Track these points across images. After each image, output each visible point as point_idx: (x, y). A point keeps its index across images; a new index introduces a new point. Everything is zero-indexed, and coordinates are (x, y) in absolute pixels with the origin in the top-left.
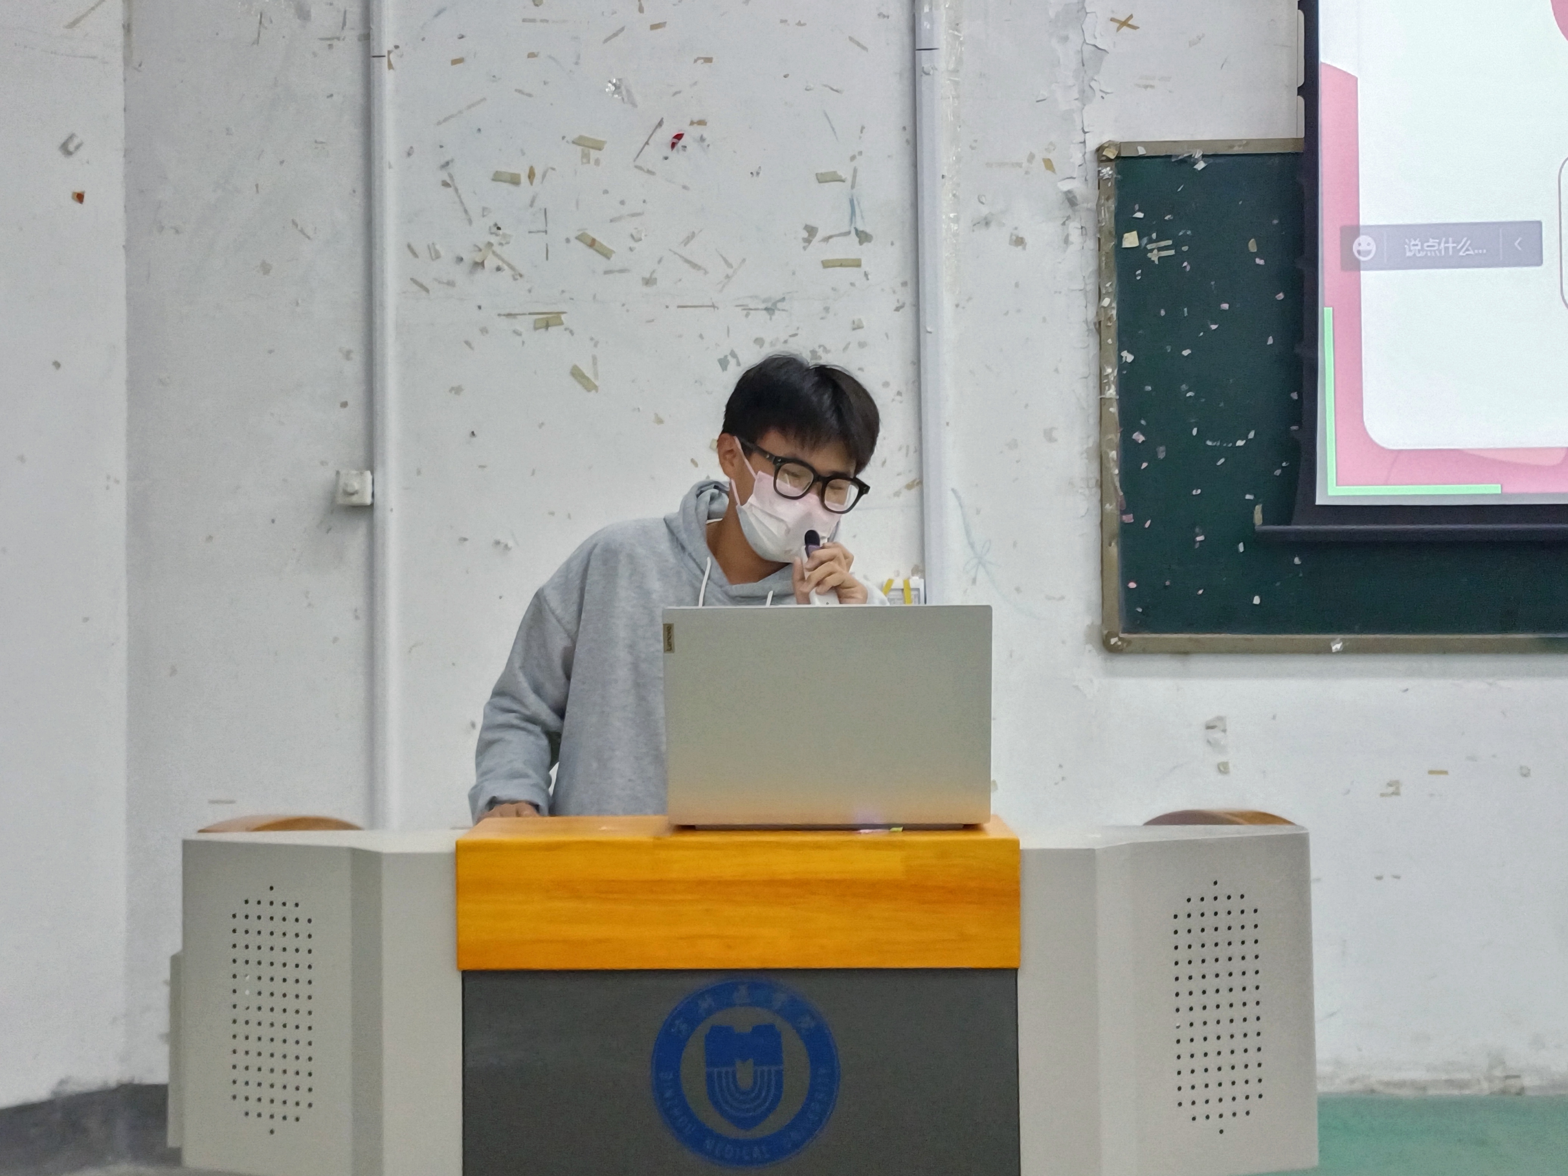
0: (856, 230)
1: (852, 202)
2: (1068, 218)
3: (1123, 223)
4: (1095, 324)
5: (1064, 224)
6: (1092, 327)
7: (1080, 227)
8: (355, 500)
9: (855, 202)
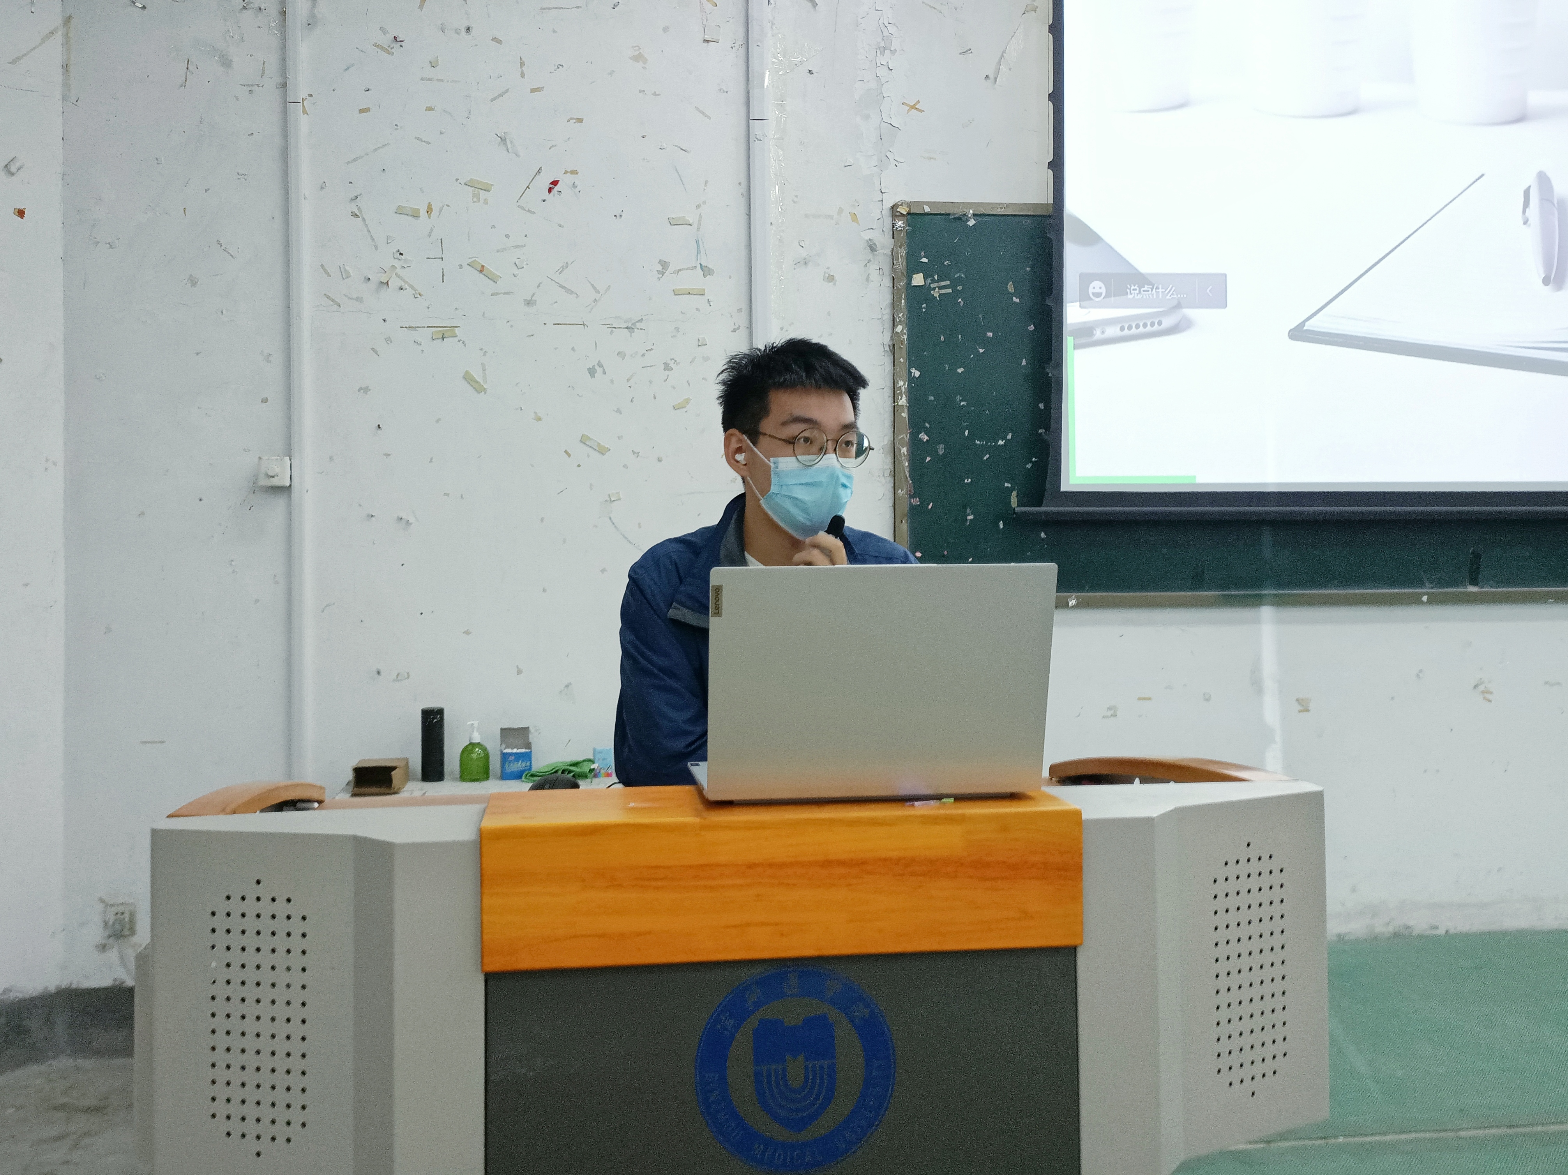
0: (701, 265)
1: (697, 242)
2: (869, 261)
3: (913, 267)
4: (889, 346)
5: (866, 265)
6: (887, 348)
7: (878, 269)
8: (275, 482)
9: (700, 243)
